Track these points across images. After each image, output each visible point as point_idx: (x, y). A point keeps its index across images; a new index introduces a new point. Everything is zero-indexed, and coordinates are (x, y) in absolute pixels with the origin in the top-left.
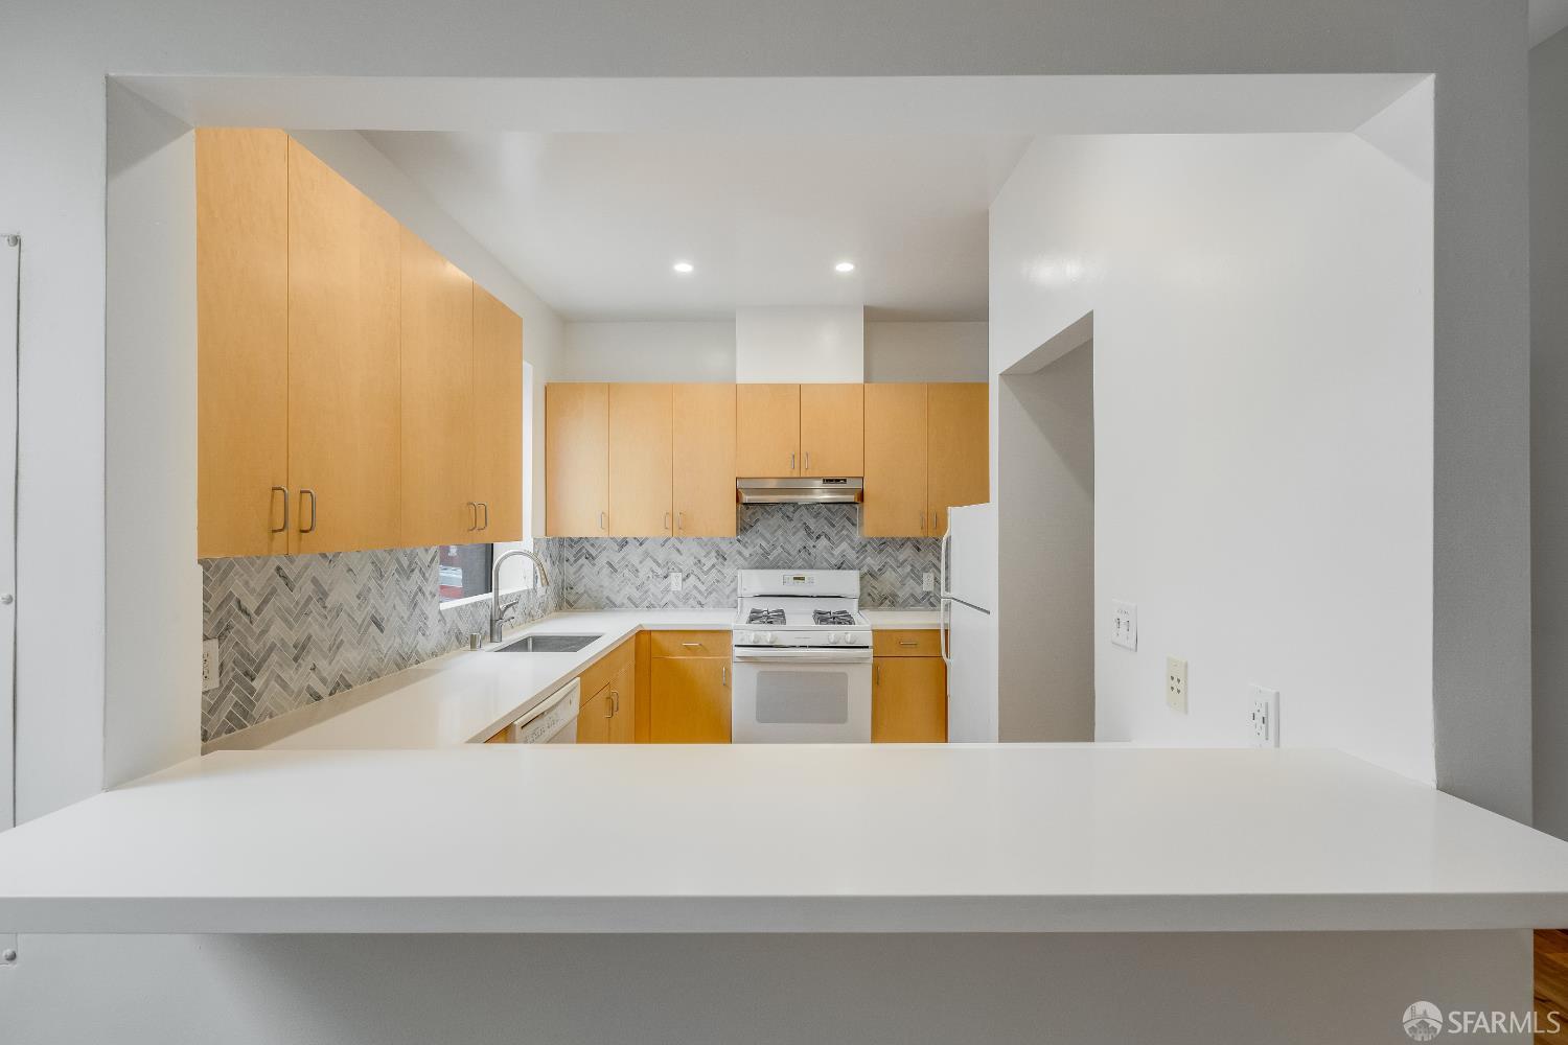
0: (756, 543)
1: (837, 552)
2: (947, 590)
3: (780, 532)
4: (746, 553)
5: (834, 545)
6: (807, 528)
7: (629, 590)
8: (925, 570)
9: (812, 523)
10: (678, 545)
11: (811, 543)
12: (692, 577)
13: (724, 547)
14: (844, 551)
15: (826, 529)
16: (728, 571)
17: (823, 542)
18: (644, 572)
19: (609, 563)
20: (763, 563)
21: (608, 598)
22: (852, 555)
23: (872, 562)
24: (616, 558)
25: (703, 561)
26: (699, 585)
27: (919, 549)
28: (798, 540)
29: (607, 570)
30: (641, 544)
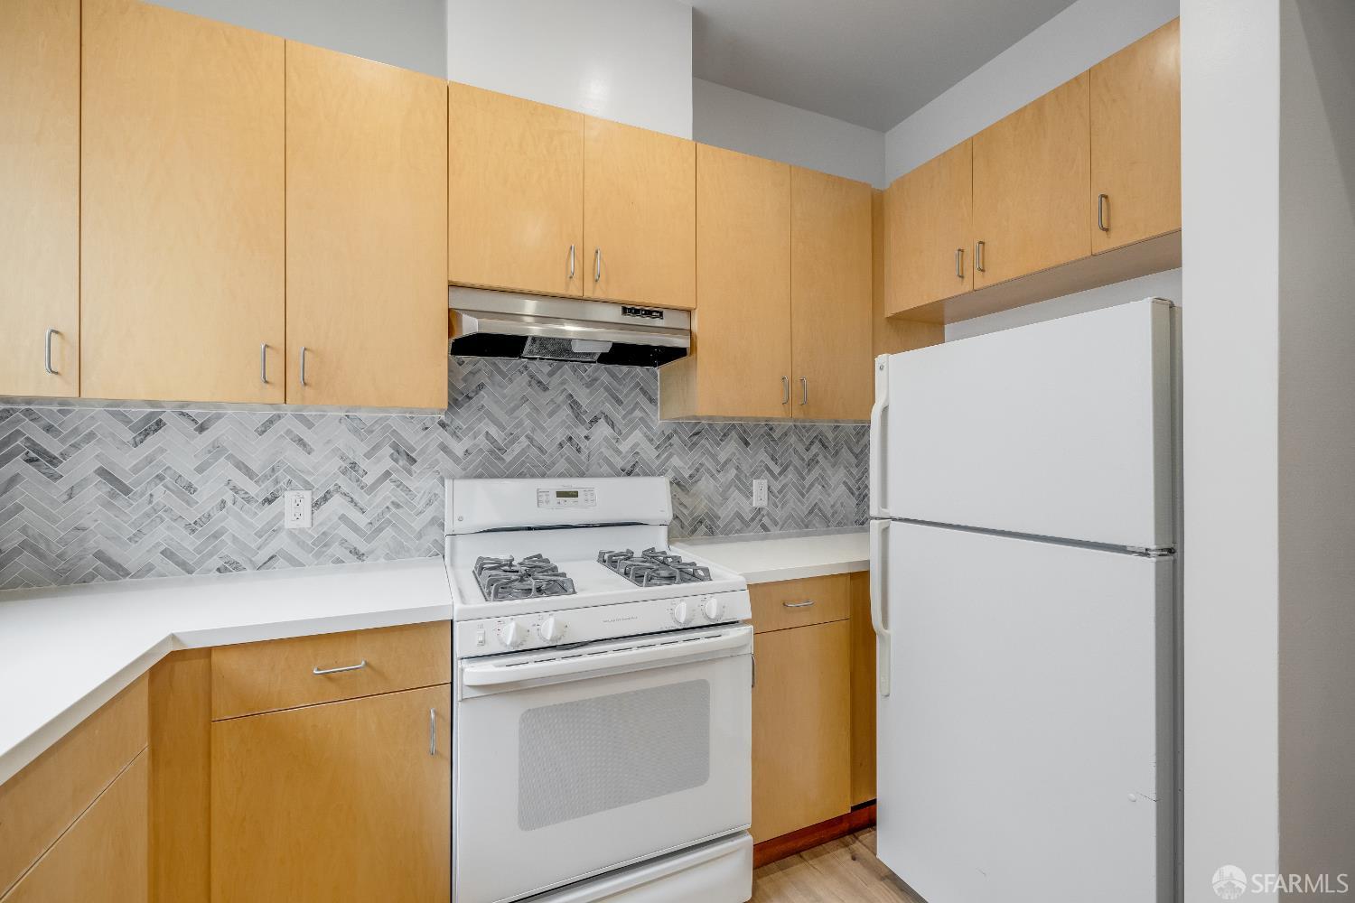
0: (480, 430)
1: (624, 447)
2: (884, 504)
3: (526, 409)
4: (458, 448)
5: (620, 436)
6: (574, 405)
7: (161, 534)
8: (755, 474)
9: (583, 397)
10: (301, 430)
11: (582, 432)
12: (336, 500)
13: (412, 437)
14: (636, 445)
15: (608, 407)
16: (421, 483)
17: (602, 429)
18: (209, 491)
19: (102, 472)
20: (493, 465)
21: (99, 555)
22: (649, 453)
23: (680, 463)
24: (126, 461)
25: (364, 464)
26: (354, 515)
27: (747, 444)
28: (557, 426)
29: (95, 491)
30: (201, 429)
